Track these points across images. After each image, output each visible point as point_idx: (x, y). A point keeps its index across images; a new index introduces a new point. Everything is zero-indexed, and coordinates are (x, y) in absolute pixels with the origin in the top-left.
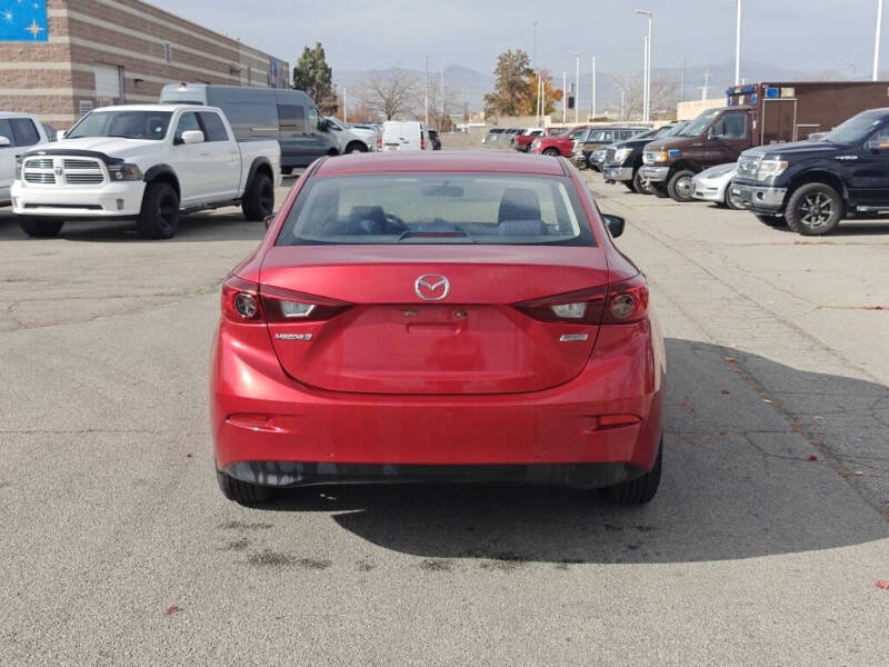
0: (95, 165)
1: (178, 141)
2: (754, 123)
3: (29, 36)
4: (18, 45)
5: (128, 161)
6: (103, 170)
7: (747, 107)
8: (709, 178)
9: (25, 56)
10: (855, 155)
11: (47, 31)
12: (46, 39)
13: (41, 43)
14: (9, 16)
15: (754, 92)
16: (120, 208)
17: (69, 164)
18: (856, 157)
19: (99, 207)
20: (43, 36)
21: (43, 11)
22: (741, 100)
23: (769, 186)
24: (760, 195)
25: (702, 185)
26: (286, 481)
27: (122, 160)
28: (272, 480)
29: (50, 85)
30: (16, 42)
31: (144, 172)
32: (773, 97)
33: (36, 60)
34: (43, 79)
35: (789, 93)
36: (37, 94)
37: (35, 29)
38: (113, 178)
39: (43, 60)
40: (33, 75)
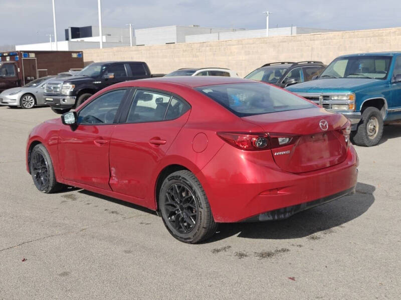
2: (19, 69)
7: (12, 62)
8: (10, 95)
10: (99, 81)
15: (16, 55)
18: (100, 82)
22: (8, 59)
23: (67, 96)
24: (64, 100)
25: (6, 99)
26: (287, 215)
28: (282, 216)
32: (26, 57)
35: (32, 56)
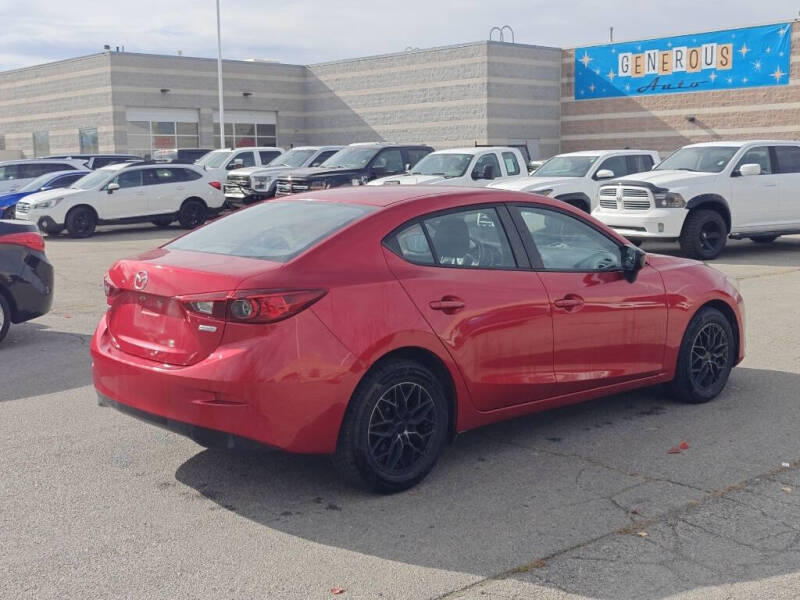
0: (644, 194)
1: (735, 174)
3: (772, 81)
4: (763, 90)
5: (671, 190)
6: (650, 198)
9: (768, 99)
11: (788, 75)
12: (787, 82)
13: (783, 86)
14: (758, 65)
16: (661, 231)
17: (627, 193)
19: (643, 229)
20: (784, 80)
21: (787, 58)
27: (667, 190)
29: (785, 123)
30: (761, 88)
31: (687, 201)
33: (776, 102)
34: (780, 118)
36: (773, 131)
37: (778, 74)
38: (659, 205)
39: (782, 101)
40: (772, 114)
